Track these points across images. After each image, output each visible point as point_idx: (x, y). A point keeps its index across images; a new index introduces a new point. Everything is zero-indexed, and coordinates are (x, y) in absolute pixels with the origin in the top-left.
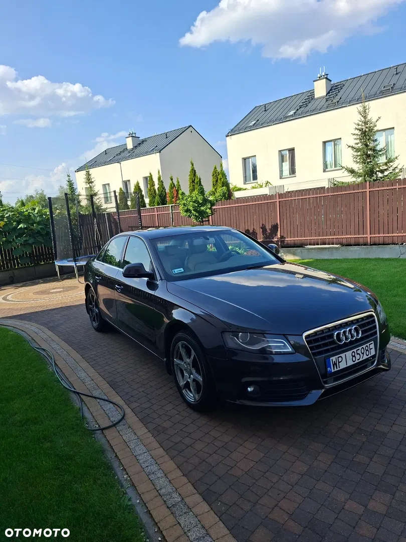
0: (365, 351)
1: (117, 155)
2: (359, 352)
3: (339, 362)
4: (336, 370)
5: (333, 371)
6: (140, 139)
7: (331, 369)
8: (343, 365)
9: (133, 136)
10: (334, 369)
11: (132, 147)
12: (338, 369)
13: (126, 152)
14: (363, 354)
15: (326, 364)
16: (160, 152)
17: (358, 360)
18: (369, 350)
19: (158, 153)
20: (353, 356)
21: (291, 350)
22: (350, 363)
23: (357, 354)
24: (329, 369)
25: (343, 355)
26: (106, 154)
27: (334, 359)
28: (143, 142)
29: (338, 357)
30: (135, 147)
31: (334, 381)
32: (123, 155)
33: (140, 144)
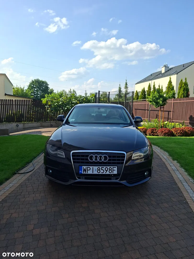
0: (109, 170)
1: (156, 76)
2: (104, 169)
3: (88, 170)
4: (85, 173)
5: (83, 173)
6: (169, 68)
7: (82, 172)
8: (90, 172)
9: (165, 66)
10: (84, 173)
11: (164, 72)
12: (87, 173)
13: (161, 74)
14: (107, 171)
15: (79, 168)
16: (177, 74)
17: (102, 173)
18: (112, 170)
19: (176, 75)
20: (98, 170)
21: (65, 157)
22: (95, 173)
23: (102, 170)
24: (80, 171)
25: (91, 167)
26: (151, 76)
27: (85, 167)
28: (171, 69)
29: (88, 167)
30: (166, 72)
31: (85, 179)
32: (158, 76)
33: (168, 70)
